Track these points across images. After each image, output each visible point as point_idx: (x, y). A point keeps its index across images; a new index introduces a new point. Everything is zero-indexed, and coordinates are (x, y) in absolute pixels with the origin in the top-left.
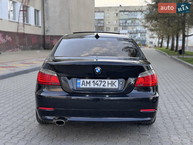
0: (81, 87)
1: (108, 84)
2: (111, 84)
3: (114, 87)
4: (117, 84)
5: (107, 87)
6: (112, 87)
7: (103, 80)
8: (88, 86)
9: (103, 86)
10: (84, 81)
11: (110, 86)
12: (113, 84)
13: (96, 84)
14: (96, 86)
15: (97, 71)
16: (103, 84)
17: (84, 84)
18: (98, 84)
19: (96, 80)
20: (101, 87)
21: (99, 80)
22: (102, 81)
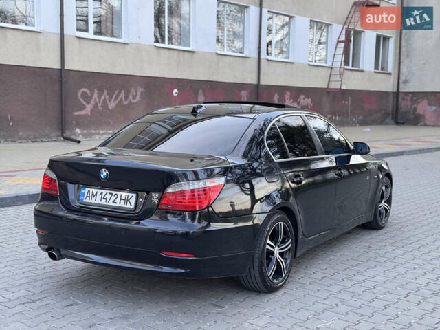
0: (85, 201)
1: (121, 199)
2: (125, 200)
3: (128, 206)
4: (133, 201)
5: (118, 205)
6: (125, 206)
7: (114, 193)
8: (93, 201)
9: (113, 202)
10: (89, 191)
11: (122, 205)
12: (128, 201)
13: (104, 198)
14: (103, 202)
15: (102, 176)
16: (113, 198)
17: (89, 197)
18: (106, 199)
19: (105, 192)
20: (111, 203)
21: (109, 192)
22: (112, 194)
